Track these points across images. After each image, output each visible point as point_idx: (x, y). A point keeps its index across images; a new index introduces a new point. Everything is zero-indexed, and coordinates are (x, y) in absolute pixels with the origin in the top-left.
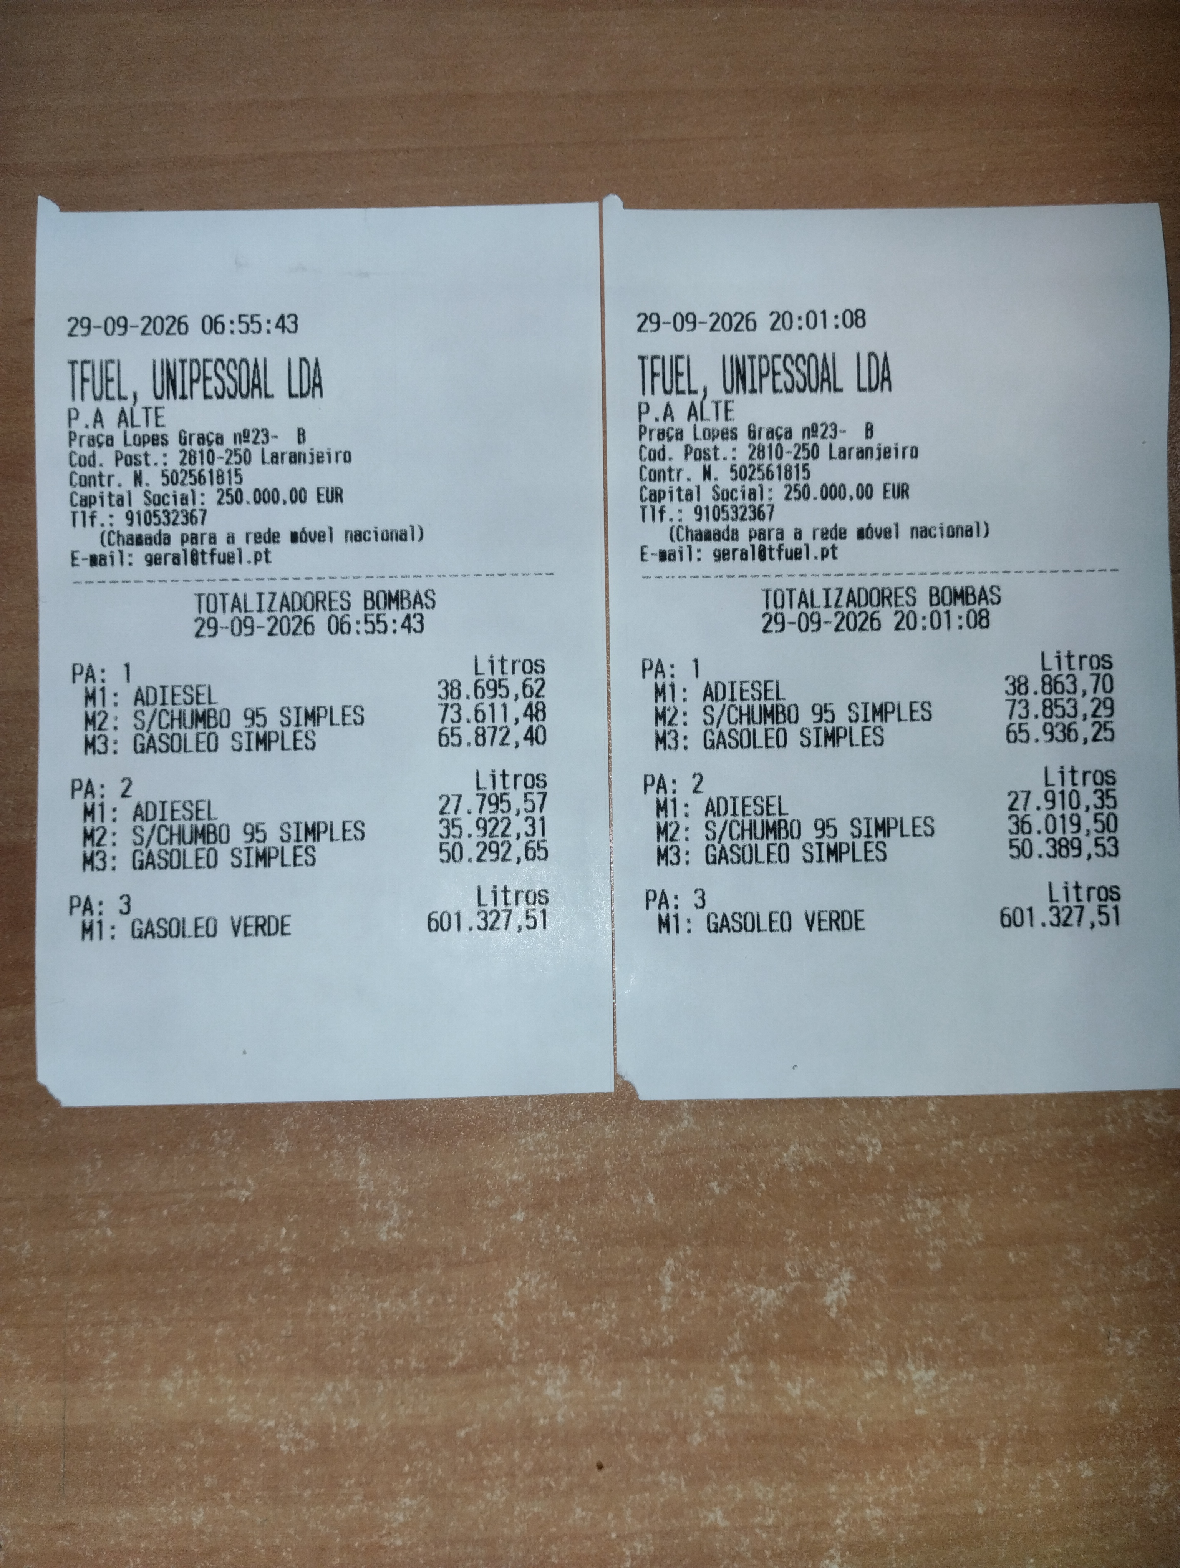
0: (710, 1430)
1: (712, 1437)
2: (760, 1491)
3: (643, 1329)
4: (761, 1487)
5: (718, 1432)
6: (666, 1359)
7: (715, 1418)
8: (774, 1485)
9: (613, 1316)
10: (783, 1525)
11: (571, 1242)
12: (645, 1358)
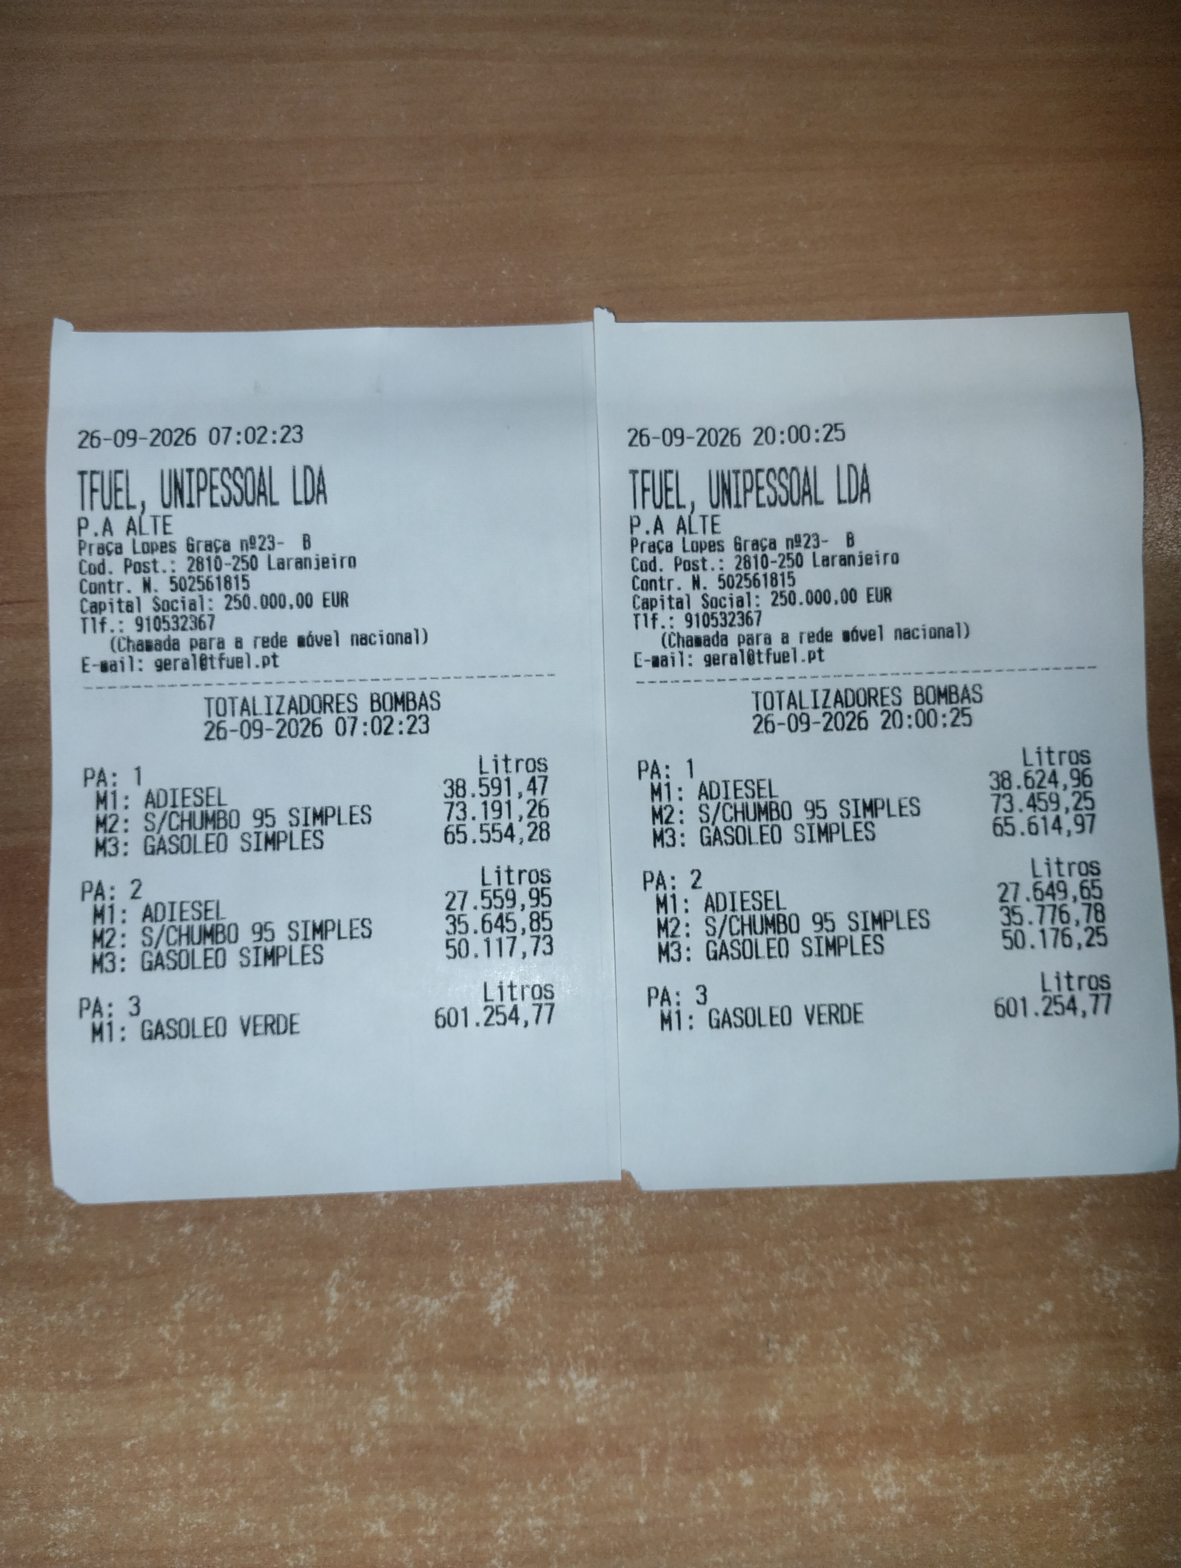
0: (373, 1440)
1: (375, 1447)
2: (422, 1501)
3: (308, 1341)
4: (424, 1497)
5: (381, 1443)
6: (331, 1370)
7: (378, 1429)
8: (436, 1495)
9: (279, 1328)
10: (446, 1534)
11: (237, 1255)
12: (310, 1369)
